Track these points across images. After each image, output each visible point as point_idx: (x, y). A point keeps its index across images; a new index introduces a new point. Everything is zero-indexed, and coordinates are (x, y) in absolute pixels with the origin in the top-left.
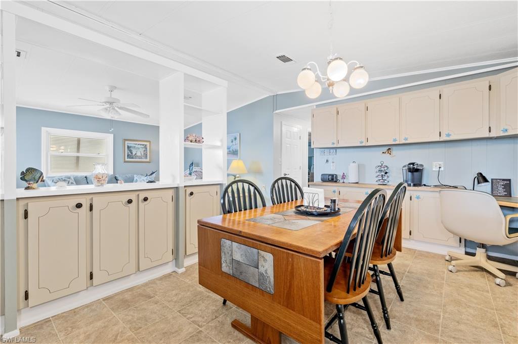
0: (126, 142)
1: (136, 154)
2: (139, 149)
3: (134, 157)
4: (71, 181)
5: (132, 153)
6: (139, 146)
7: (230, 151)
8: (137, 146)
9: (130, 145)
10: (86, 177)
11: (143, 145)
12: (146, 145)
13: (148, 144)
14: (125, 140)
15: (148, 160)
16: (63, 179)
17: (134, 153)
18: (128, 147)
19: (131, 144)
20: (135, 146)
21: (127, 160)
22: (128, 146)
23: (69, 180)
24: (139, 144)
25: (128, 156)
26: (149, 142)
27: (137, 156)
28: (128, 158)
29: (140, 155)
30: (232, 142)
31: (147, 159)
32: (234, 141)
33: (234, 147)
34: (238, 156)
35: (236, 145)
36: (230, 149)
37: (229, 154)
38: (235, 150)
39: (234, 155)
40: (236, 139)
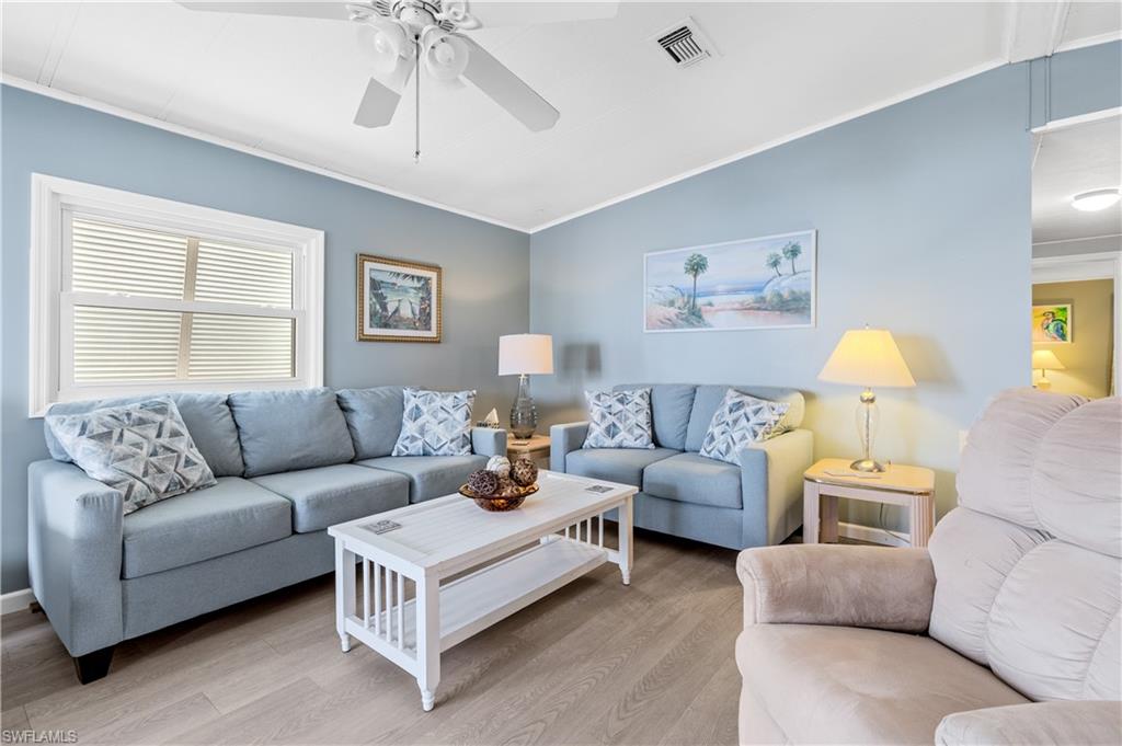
0: (368, 265)
1: (397, 310)
2: (405, 290)
3: (391, 322)
4: (169, 425)
5: (384, 308)
6: (408, 283)
7: (763, 299)
8: (400, 282)
9: (379, 277)
10: (229, 403)
11: (419, 279)
12: (427, 280)
13: (433, 275)
14: (363, 257)
15: (433, 333)
16: (135, 415)
17: (391, 308)
18: (375, 285)
19: (383, 271)
20: (394, 280)
21: (368, 331)
22: (372, 280)
23: (159, 418)
24: (406, 276)
25: (372, 316)
26: (437, 269)
27: (401, 319)
28: (371, 326)
29: (410, 316)
30: (775, 264)
31: (429, 329)
32: (783, 260)
33: (784, 284)
34: (809, 316)
35: (795, 273)
36: (761, 290)
37: (759, 309)
38: (793, 292)
39: (788, 314)
40: (794, 252)
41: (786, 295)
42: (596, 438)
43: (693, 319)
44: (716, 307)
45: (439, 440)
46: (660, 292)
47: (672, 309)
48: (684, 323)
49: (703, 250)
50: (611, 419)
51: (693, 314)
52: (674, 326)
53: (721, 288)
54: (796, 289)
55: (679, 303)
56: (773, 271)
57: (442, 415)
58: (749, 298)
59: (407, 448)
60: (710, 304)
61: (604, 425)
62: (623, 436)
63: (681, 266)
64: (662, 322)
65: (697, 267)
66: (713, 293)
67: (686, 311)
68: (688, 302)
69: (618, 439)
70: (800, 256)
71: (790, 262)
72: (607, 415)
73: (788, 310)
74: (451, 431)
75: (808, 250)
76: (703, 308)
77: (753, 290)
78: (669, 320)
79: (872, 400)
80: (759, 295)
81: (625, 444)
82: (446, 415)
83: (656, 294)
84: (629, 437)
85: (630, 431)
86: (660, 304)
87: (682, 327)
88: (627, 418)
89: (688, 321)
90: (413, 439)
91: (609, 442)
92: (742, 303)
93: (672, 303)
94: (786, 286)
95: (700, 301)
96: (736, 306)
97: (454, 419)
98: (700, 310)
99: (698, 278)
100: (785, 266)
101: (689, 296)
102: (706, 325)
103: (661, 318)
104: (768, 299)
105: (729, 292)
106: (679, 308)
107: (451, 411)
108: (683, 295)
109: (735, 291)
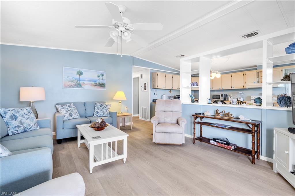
32: (100, 76)
33: (101, 81)
34: (105, 88)
35: (103, 79)
36: (96, 81)
37: (95, 85)
38: (102, 83)
39: (101, 87)
40: (102, 75)
41: (101, 83)
42: (67, 117)
43: (79, 86)
44: (85, 84)
45: (29, 125)
46: (68, 78)
47: (72, 83)
48: (76, 87)
49: (82, 70)
50: (69, 112)
51: (79, 85)
52: (73, 87)
53: (86, 80)
54: (103, 82)
55: (75, 82)
56: (98, 78)
57: (26, 116)
58: (93, 83)
59: (17, 131)
60: (84, 83)
61: (68, 114)
62: (74, 116)
63: (75, 73)
64: (69, 86)
65: (80, 74)
66: (85, 81)
67: (77, 84)
68: (77, 82)
69: (73, 117)
70: (103, 76)
71: (102, 77)
72: (68, 111)
73: (101, 86)
74: (33, 121)
75: (105, 76)
76: (82, 84)
77: (94, 81)
78: (72, 86)
79: (121, 103)
80: (96, 82)
81: (75, 117)
82: (28, 116)
83: (67, 78)
84: (75, 115)
85: (75, 114)
86: (68, 81)
87: (75, 88)
88: (73, 111)
89: (77, 86)
90: (19, 127)
91: (71, 118)
92: (92, 84)
93: (72, 81)
94: (101, 82)
95: (81, 82)
96: (90, 84)
97: (32, 117)
98: (81, 84)
99: (80, 76)
100: (101, 77)
101: (78, 80)
102: (82, 88)
103: (69, 85)
104: (97, 83)
105: (89, 81)
106: (75, 83)
107: (29, 114)
108: (76, 80)
109: (90, 81)
